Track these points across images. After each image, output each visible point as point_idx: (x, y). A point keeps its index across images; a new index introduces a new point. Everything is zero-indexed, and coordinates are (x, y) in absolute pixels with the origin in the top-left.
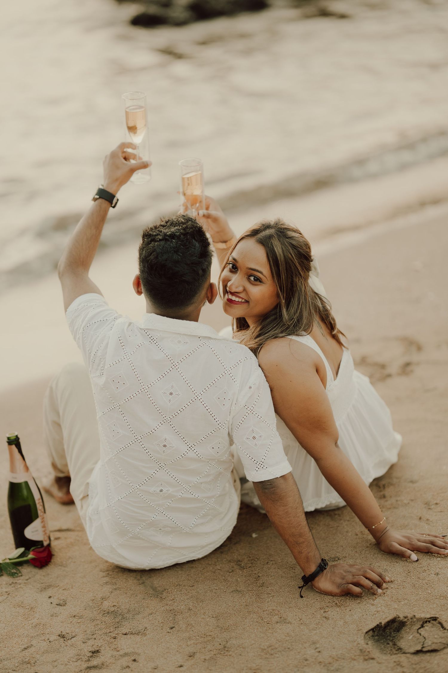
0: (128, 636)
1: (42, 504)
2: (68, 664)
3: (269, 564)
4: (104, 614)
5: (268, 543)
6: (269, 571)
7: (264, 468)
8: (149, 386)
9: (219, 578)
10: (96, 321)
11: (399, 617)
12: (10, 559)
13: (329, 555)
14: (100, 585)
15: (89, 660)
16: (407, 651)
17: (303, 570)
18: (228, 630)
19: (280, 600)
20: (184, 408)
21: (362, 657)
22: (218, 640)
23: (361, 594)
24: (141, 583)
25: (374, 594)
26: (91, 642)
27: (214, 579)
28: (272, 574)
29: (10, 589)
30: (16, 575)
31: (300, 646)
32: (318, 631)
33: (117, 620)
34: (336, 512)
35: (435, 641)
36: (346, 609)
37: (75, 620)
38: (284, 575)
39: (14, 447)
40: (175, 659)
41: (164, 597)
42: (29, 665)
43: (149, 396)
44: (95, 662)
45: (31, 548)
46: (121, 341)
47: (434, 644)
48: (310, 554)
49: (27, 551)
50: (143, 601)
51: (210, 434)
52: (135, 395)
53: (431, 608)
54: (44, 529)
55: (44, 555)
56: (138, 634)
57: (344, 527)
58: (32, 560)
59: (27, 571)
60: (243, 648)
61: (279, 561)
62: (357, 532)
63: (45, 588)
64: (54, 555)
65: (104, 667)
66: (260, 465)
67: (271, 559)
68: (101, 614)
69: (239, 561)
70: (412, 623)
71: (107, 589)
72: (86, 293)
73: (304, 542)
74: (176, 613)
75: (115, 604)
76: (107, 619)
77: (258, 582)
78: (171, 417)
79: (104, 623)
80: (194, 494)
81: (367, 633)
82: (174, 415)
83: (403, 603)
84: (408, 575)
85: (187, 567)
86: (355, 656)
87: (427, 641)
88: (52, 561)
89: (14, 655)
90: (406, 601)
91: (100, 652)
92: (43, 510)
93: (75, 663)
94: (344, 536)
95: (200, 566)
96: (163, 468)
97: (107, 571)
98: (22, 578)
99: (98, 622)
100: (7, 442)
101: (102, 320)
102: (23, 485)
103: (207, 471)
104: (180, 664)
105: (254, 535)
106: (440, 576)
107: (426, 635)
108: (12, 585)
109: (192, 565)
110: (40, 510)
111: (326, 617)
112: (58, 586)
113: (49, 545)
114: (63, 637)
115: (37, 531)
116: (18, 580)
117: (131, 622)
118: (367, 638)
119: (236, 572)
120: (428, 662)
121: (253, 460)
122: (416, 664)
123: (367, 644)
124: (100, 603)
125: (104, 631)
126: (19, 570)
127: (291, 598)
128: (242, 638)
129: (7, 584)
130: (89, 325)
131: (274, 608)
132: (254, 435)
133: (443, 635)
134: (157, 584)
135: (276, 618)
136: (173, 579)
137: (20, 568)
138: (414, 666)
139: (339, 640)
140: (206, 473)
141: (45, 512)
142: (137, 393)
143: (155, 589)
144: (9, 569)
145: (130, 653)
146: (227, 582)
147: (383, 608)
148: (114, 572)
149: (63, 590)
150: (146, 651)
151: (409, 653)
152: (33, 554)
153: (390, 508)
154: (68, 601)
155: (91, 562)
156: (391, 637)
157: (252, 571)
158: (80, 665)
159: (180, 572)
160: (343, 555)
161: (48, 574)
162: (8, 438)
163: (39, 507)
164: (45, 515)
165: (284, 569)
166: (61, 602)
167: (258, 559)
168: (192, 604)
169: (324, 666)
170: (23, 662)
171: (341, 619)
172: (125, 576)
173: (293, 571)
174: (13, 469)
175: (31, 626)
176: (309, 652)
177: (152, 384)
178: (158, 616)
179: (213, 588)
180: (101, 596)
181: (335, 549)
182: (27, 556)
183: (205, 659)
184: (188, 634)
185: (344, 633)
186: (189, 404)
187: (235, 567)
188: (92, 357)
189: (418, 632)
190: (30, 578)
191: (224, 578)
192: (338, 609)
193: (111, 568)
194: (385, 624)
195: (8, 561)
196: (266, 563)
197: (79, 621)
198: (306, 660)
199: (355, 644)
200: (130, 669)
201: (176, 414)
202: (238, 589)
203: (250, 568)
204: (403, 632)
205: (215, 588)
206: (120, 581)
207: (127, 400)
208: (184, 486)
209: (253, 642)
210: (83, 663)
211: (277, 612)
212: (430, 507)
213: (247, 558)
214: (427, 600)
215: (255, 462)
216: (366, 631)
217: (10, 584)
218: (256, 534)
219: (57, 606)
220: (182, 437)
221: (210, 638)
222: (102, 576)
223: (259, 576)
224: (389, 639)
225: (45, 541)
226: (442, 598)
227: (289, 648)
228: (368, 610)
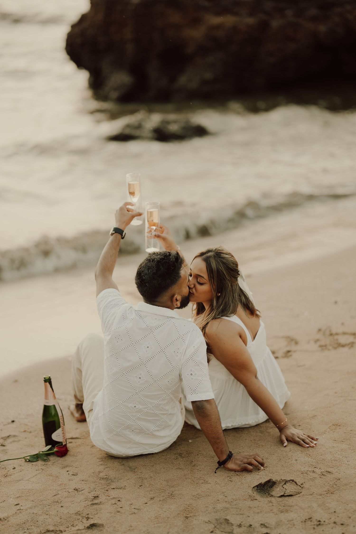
0: (115, 490)
1: (62, 419)
2: (81, 502)
3: (199, 455)
4: (100, 479)
5: (199, 445)
6: (199, 459)
7: (196, 393)
8: (136, 342)
9: (168, 462)
10: (112, 304)
11: (272, 480)
12: (43, 452)
13: (234, 451)
14: (98, 465)
15: (92, 501)
16: (276, 496)
17: (219, 458)
18: (173, 487)
19: (205, 473)
20: (154, 356)
21: (250, 499)
22: (168, 491)
23: (252, 470)
24: (122, 464)
25: (259, 470)
26: (93, 493)
27: (166, 463)
28: (200, 460)
29: (43, 467)
30: (47, 460)
31: (215, 494)
32: (226, 487)
33: (108, 482)
34: (240, 430)
35: (292, 491)
36: (243, 477)
37: (83, 482)
38: (207, 461)
39: (48, 383)
40: (143, 500)
41: (136, 471)
42: (57, 503)
43: (135, 348)
44: (96, 501)
45: (56, 445)
46: (124, 316)
47: (291, 492)
48: (223, 449)
49: (53, 448)
50: (123, 473)
51: (168, 373)
52: (127, 347)
53: (291, 476)
54: (63, 435)
55: (64, 449)
56: (121, 489)
57: (244, 437)
58: (56, 452)
59: (53, 459)
60: (182, 495)
61: (205, 454)
62: (251, 439)
63: (64, 467)
64: (69, 451)
65: (102, 504)
66: (194, 391)
67: (200, 453)
68: (99, 479)
69: (181, 454)
70: (280, 483)
71: (101, 468)
72: (109, 288)
73: (220, 442)
74: (143, 479)
75: (107, 474)
76: (102, 481)
77: (192, 464)
78: (146, 361)
79: (100, 484)
80: (155, 411)
81: (253, 487)
82: (148, 360)
83: (275, 474)
84: (280, 461)
85: (149, 456)
86: (246, 499)
87: (287, 491)
88: (68, 453)
89: (48, 498)
90: (277, 473)
91: (98, 497)
92: (63, 423)
93: (85, 502)
94: (244, 442)
95: (158, 456)
96: (138, 394)
97: (102, 458)
98: (50, 462)
99: (97, 483)
100: (44, 381)
101: (115, 303)
102: (52, 407)
103: (164, 397)
104: (145, 502)
105: (190, 441)
106: (298, 461)
107: (287, 488)
108: (45, 466)
109: (153, 456)
110: (62, 423)
111: (231, 481)
112: (72, 466)
113: (66, 445)
114: (77, 490)
115: (59, 435)
116: (48, 463)
117: (116, 483)
118: (254, 490)
119: (179, 459)
120: (287, 501)
121: (190, 388)
122: (280, 502)
123: (253, 493)
124: (97, 474)
125: (100, 487)
126: (48, 458)
127: (211, 472)
128: (182, 491)
129: (41, 465)
130: (107, 306)
131: (201, 476)
132: (191, 373)
133: (296, 488)
134: (132, 465)
135: (202, 481)
136: (142, 462)
137: (49, 457)
138: (279, 503)
139: (238, 491)
140: (163, 398)
141: (64, 425)
142: (128, 346)
143: (130, 468)
144: (42, 457)
145: (116, 497)
146: (173, 464)
147: (264, 476)
148: (106, 459)
149: (76, 468)
150: (126, 497)
151: (276, 497)
152: (57, 449)
153: (272, 428)
154: (78, 473)
155: (91, 454)
156: (267, 490)
157: (189, 459)
158: (88, 503)
159: (145, 459)
160: (243, 451)
161: (66, 460)
162: (45, 378)
163: (61, 421)
164: (64, 427)
165: (207, 458)
166: (75, 474)
167: (192, 453)
168: (152, 475)
169: (228, 503)
170: (54, 502)
171: (239, 481)
172: (112, 461)
173: (213, 459)
174: (46, 397)
175: (57, 485)
176: (220, 497)
177: (138, 341)
178: (132, 480)
179: (165, 467)
180: (98, 470)
181: (238, 448)
182: (53, 450)
183: (160, 500)
184: (150, 489)
185: (241, 488)
186: (157, 354)
187: (179, 457)
188: (106, 324)
189: (282, 487)
190: (55, 462)
191: (171, 462)
192: (238, 477)
193: (104, 457)
194: (264, 483)
195: (41, 453)
196: (197, 455)
197: (86, 483)
198: (218, 500)
199: (247, 493)
200: (116, 505)
201: (150, 359)
202: (180, 467)
203: (187, 458)
204: (274, 487)
205: (166, 467)
206: (109, 464)
207: (122, 349)
208: (149, 406)
209: (188, 492)
210: (89, 502)
211: (202, 478)
212: (296, 427)
213: (186, 452)
214: (289, 473)
215: (191, 389)
216: (253, 486)
217: (43, 465)
218: (191, 440)
219: (72, 475)
220: (151, 375)
221: (162, 490)
222: (99, 461)
223: (192, 461)
224: (266, 492)
225: (64, 442)
226: (298, 471)
227: (209, 495)
228: (255, 477)
